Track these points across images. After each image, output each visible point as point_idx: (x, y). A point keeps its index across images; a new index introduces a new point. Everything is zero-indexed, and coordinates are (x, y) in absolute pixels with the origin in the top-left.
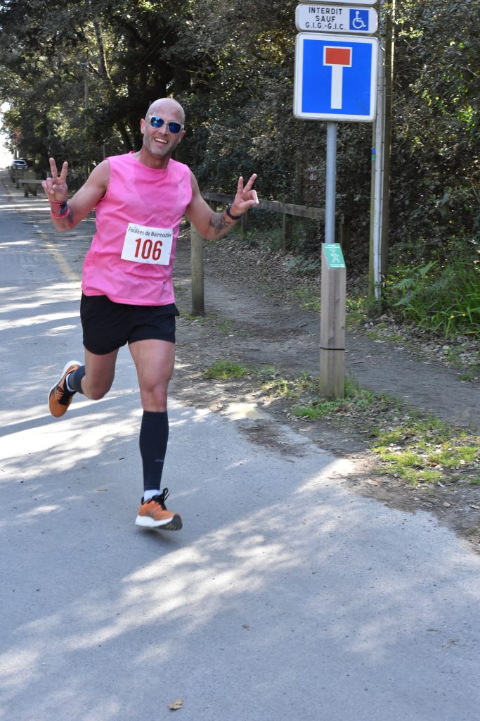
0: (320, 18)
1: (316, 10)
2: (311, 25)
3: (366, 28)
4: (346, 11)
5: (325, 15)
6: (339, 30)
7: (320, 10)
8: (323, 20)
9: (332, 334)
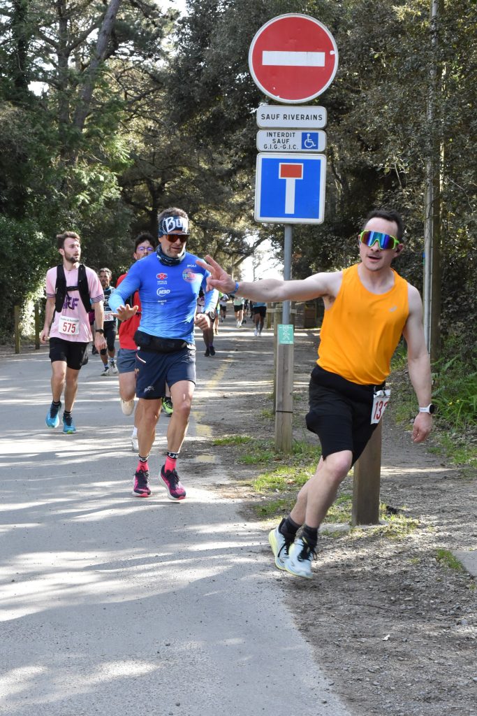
0: (277, 141)
1: (273, 134)
2: (269, 146)
3: (316, 148)
4: (299, 134)
5: (281, 138)
6: (293, 150)
7: (276, 134)
8: (279, 142)
9: (281, 399)
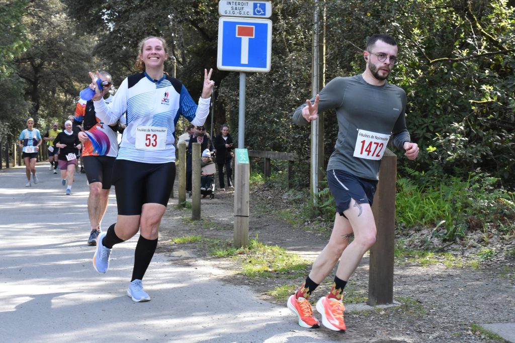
0: (234, 8)
1: (232, 3)
2: (228, 12)
3: (264, 14)
4: (251, 3)
5: (238, 6)
6: (247, 16)
7: (234, 3)
8: (236, 9)
9: (240, 206)
